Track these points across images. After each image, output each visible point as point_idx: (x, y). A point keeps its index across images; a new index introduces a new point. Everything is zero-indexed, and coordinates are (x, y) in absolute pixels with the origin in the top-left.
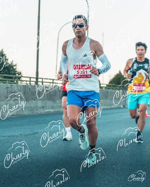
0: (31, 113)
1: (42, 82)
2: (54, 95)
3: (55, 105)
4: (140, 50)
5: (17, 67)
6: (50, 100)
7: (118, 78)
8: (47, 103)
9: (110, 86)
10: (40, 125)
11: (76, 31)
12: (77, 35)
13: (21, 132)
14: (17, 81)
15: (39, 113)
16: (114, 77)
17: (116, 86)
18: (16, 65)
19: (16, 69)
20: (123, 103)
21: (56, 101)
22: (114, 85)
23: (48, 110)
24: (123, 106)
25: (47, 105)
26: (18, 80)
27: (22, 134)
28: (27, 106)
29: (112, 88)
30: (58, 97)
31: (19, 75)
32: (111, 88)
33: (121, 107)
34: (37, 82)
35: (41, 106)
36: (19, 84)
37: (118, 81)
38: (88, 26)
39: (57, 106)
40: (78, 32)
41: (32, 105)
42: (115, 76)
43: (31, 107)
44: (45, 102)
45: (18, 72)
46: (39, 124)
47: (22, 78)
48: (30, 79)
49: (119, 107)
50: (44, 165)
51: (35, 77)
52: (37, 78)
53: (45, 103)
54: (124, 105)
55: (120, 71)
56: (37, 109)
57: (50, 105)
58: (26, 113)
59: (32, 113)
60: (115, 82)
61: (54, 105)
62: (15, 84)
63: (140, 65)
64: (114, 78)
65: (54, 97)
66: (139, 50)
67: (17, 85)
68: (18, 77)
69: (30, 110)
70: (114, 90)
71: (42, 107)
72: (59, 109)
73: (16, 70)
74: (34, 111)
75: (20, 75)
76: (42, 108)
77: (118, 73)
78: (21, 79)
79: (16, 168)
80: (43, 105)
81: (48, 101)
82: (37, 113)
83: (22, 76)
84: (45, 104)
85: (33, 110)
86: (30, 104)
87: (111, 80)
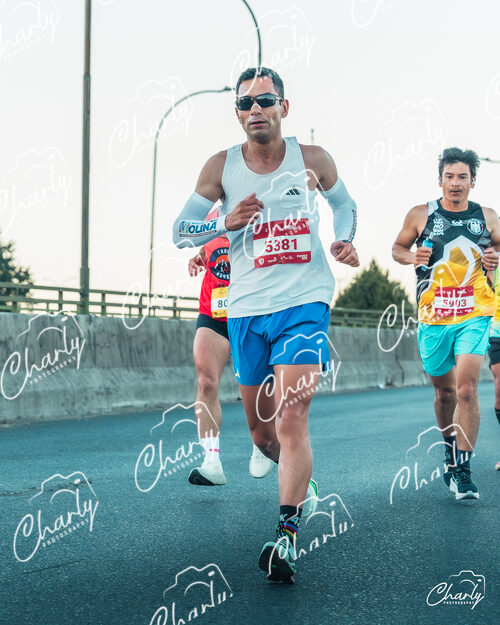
0: (66, 413)
1: (104, 306)
2: (144, 350)
3: (149, 383)
4: (456, 177)
5: (15, 255)
6: (133, 366)
7: (367, 285)
8: (121, 377)
9: (340, 314)
10: (98, 455)
11: (251, 119)
12: (254, 132)
13: (31, 478)
14: (15, 303)
15: (94, 411)
16: (354, 282)
17: (360, 315)
18: (10, 246)
19: (10, 260)
20: (385, 373)
21: (151, 368)
22: (354, 310)
23: (125, 400)
24: (388, 384)
25: (122, 384)
26: (20, 297)
27: (34, 488)
28: (51, 389)
29: (346, 321)
30: (160, 357)
31: (21, 279)
32: (343, 322)
33: (378, 387)
34: (83, 306)
35: (100, 388)
36: (22, 312)
37: (369, 297)
38: (287, 101)
39: (156, 386)
40: (258, 124)
41: (69, 385)
42: (357, 279)
43: (65, 392)
44: (113, 374)
45: (17, 270)
46: (94, 451)
47: (31, 291)
48: (61, 293)
49: (372, 388)
50: (115, 594)
51: (79, 287)
52: (84, 292)
53: (113, 377)
54: (389, 381)
55: (374, 262)
56: (86, 398)
57: (131, 384)
58: (48, 411)
59: (69, 413)
60: (356, 301)
61: (144, 383)
62: (7, 314)
63: (455, 223)
64: (354, 287)
65: (145, 354)
66: (451, 176)
67: (15, 317)
68: (20, 289)
69: (61, 402)
70: (355, 328)
71: (103, 390)
72: (165, 398)
73: (10, 264)
74: (77, 406)
75: (25, 283)
76: (102, 394)
77: (368, 269)
78: (28, 295)
79: (18, 603)
80: (108, 384)
81: (124, 372)
82: (85, 413)
83: (32, 286)
84: (113, 382)
85: (73, 404)
86: (61, 383)
87: (343, 293)
